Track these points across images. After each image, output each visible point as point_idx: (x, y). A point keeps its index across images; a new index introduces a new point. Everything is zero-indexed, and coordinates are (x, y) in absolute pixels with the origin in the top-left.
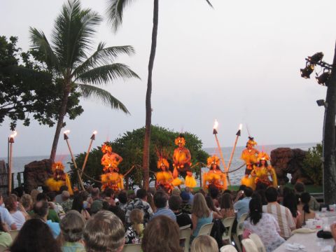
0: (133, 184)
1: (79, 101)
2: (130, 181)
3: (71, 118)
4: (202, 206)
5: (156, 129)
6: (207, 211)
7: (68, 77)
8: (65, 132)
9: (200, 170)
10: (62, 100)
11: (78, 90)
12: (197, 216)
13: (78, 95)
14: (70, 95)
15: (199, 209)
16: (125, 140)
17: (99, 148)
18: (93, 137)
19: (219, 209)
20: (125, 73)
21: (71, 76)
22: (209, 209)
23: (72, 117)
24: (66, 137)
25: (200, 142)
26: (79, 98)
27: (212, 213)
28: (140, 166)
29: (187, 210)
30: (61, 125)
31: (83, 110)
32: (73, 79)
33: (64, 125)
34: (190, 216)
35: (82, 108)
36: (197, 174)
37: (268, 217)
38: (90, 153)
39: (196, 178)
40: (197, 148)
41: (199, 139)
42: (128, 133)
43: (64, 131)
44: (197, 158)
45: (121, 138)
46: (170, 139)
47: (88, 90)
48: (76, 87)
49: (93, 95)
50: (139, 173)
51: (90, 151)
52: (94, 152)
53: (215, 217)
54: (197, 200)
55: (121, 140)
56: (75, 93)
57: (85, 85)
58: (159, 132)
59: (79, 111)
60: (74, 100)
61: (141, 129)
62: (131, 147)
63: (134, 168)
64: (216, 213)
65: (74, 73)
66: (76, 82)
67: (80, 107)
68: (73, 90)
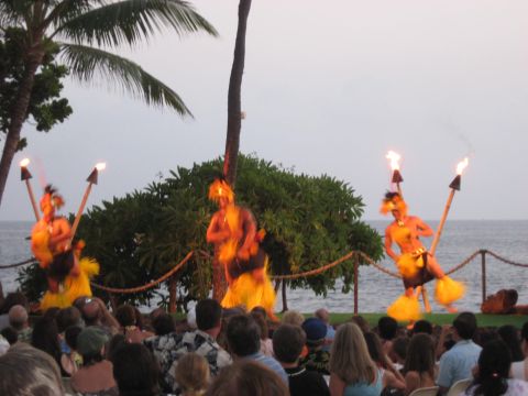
0: (188, 299)
1: (61, 86)
2: (181, 291)
3: (39, 128)
4: (357, 356)
5: (252, 163)
6: (370, 368)
7: (38, 25)
8: (25, 162)
9: (355, 272)
10: (21, 83)
11: (60, 59)
12: (344, 379)
13: (61, 71)
14: (39, 71)
15: (349, 363)
16: (171, 188)
17: (106, 204)
18: (93, 177)
19: (398, 367)
20: (181, 19)
21: (45, 24)
22: (372, 363)
23: (43, 126)
24: (25, 174)
25: (358, 201)
26: (61, 80)
27: (381, 373)
28: (208, 255)
29: (319, 365)
30: (15, 144)
31: (70, 111)
32: (50, 30)
33: (23, 144)
34: (327, 379)
35: (69, 104)
36: (347, 282)
37: (521, 388)
38: (84, 218)
39: (345, 291)
40: (350, 215)
41: (355, 195)
42: (182, 171)
43: (21, 160)
44: (349, 242)
45: (163, 182)
46: (283, 191)
47: (86, 60)
48: (57, 51)
49: (100, 73)
50: (203, 271)
51: (85, 212)
52: (94, 214)
53: (389, 384)
54: (344, 341)
55: (162, 189)
56: (52, 66)
57: (80, 48)
58: (259, 172)
59: (62, 111)
60: (50, 83)
61: (215, 163)
62: (187, 206)
63: (192, 257)
64: (391, 374)
65: (53, 17)
66: (54, 39)
67: (65, 101)
68: (47, 59)
